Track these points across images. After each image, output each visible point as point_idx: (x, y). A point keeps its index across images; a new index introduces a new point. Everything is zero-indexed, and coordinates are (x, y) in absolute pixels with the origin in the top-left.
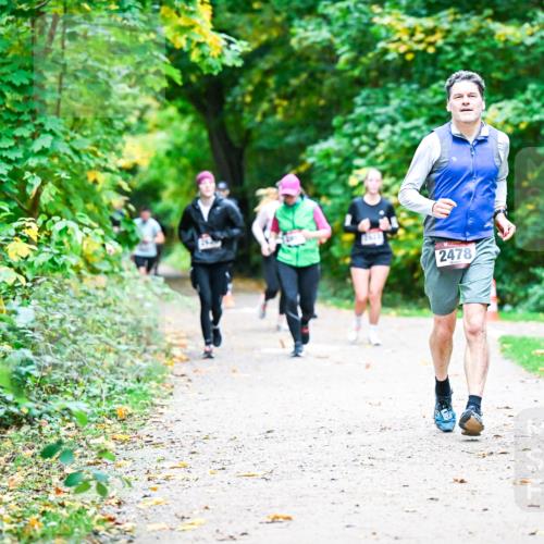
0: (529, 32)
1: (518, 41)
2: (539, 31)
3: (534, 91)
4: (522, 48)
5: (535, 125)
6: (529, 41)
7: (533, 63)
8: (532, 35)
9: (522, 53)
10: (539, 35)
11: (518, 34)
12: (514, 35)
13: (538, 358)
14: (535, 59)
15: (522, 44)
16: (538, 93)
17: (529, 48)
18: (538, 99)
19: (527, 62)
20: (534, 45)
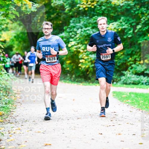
0: (122, 2)
1: (118, 5)
2: (124, 2)
3: (123, 19)
4: (119, 7)
5: (123, 29)
6: (121, 5)
7: (123, 11)
8: (122, 3)
9: (119, 8)
10: (124, 3)
11: (118, 3)
12: (117, 3)
13: (124, 98)
14: (123, 10)
15: (119, 5)
16: (124, 20)
17: (121, 7)
18: (124, 22)
19: (121, 11)
20: (123, 6)
